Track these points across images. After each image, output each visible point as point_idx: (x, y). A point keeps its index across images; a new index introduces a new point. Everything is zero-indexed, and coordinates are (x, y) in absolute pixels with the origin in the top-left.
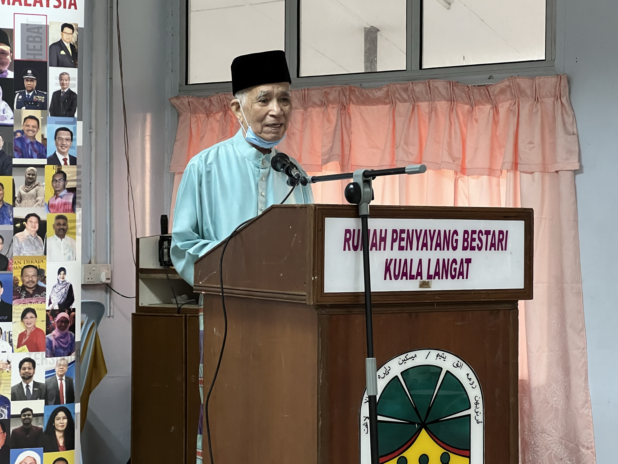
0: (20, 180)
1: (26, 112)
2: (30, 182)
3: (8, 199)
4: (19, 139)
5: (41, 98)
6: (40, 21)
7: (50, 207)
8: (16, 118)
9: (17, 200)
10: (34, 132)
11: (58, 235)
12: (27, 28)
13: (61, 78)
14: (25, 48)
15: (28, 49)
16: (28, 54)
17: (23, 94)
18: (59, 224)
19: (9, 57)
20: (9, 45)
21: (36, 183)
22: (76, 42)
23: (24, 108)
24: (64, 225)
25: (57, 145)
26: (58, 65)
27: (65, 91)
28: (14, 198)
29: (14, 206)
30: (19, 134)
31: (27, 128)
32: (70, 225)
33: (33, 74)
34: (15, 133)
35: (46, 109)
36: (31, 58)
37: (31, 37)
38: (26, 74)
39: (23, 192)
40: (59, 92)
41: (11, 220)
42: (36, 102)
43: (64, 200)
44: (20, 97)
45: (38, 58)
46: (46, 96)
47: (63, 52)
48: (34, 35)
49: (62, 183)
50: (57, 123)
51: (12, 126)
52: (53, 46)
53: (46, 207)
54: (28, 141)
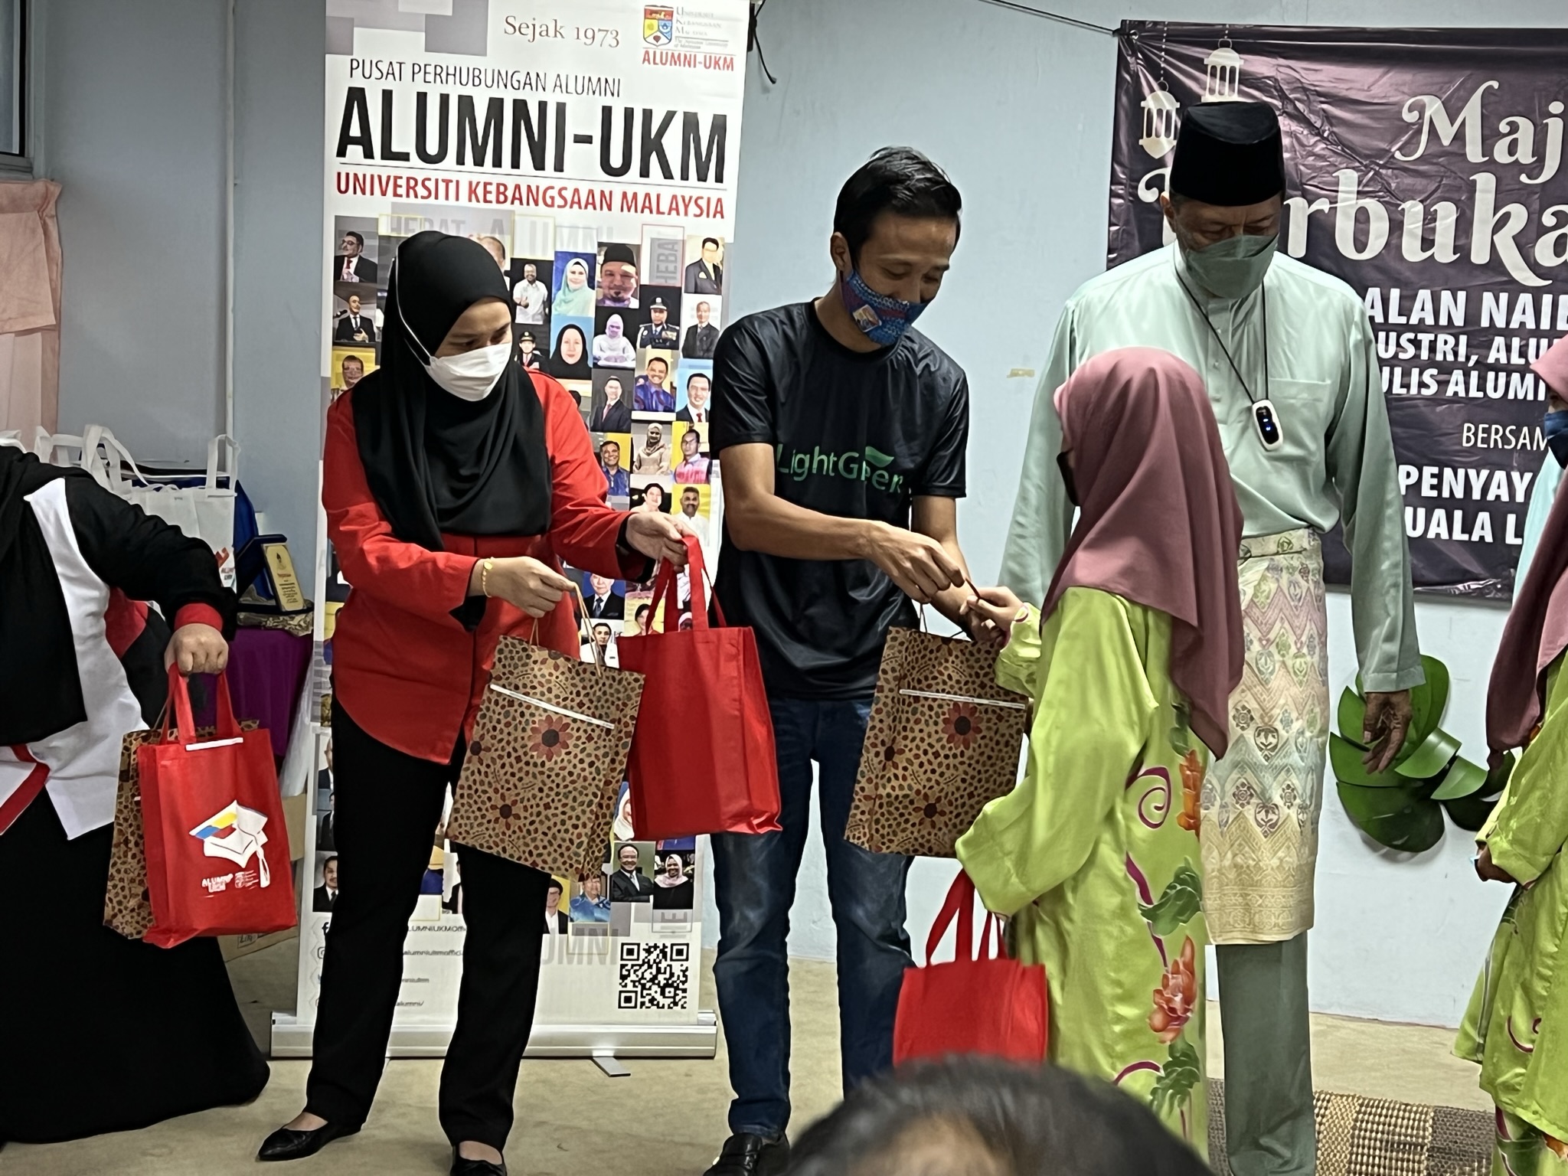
0: (640, 439)
1: (651, 352)
2: (653, 443)
3: (625, 464)
4: (642, 386)
5: (672, 335)
6: (675, 234)
7: (678, 476)
8: (640, 360)
9: (636, 464)
10: (660, 378)
11: (685, 511)
12: (658, 244)
13: (698, 309)
14: (654, 270)
15: (658, 271)
16: (658, 277)
17: (649, 329)
18: (688, 499)
19: (633, 281)
20: (633, 265)
21: (661, 444)
22: (722, 262)
23: (649, 347)
24: (695, 499)
25: (690, 396)
26: (696, 292)
27: (704, 325)
28: (632, 462)
29: (631, 472)
30: (641, 381)
31: (653, 373)
32: (702, 500)
33: (663, 303)
34: (637, 380)
35: (678, 349)
36: (661, 282)
37: (663, 254)
38: (654, 303)
39: (643, 456)
40: (696, 327)
41: (627, 490)
42: (666, 340)
43: (696, 468)
44: (646, 333)
45: (671, 283)
46: (678, 332)
47: (702, 275)
48: (667, 252)
49: (693, 445)
50: (691, 367)
51: (633, 370)
52: (691, 268)
53: (672, 476)
54: (653, 390)
